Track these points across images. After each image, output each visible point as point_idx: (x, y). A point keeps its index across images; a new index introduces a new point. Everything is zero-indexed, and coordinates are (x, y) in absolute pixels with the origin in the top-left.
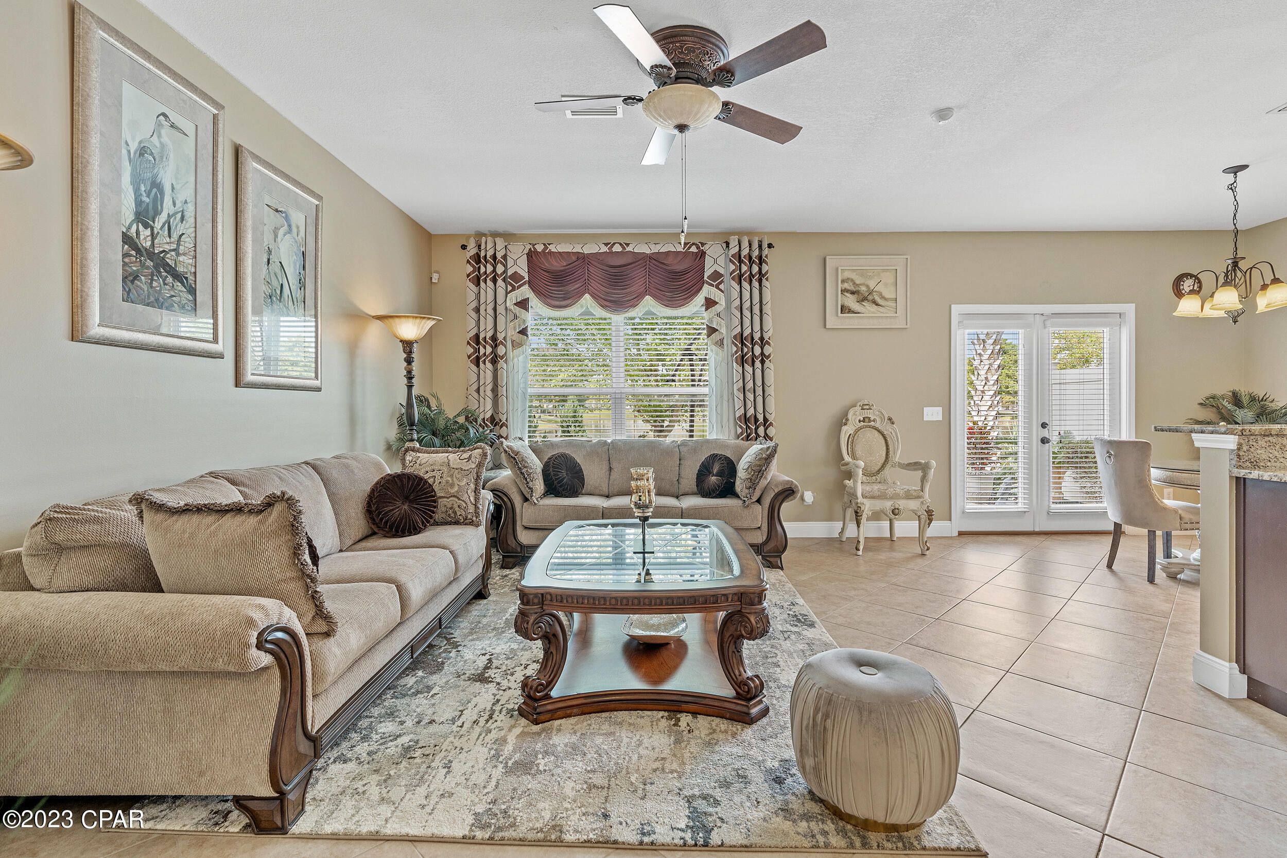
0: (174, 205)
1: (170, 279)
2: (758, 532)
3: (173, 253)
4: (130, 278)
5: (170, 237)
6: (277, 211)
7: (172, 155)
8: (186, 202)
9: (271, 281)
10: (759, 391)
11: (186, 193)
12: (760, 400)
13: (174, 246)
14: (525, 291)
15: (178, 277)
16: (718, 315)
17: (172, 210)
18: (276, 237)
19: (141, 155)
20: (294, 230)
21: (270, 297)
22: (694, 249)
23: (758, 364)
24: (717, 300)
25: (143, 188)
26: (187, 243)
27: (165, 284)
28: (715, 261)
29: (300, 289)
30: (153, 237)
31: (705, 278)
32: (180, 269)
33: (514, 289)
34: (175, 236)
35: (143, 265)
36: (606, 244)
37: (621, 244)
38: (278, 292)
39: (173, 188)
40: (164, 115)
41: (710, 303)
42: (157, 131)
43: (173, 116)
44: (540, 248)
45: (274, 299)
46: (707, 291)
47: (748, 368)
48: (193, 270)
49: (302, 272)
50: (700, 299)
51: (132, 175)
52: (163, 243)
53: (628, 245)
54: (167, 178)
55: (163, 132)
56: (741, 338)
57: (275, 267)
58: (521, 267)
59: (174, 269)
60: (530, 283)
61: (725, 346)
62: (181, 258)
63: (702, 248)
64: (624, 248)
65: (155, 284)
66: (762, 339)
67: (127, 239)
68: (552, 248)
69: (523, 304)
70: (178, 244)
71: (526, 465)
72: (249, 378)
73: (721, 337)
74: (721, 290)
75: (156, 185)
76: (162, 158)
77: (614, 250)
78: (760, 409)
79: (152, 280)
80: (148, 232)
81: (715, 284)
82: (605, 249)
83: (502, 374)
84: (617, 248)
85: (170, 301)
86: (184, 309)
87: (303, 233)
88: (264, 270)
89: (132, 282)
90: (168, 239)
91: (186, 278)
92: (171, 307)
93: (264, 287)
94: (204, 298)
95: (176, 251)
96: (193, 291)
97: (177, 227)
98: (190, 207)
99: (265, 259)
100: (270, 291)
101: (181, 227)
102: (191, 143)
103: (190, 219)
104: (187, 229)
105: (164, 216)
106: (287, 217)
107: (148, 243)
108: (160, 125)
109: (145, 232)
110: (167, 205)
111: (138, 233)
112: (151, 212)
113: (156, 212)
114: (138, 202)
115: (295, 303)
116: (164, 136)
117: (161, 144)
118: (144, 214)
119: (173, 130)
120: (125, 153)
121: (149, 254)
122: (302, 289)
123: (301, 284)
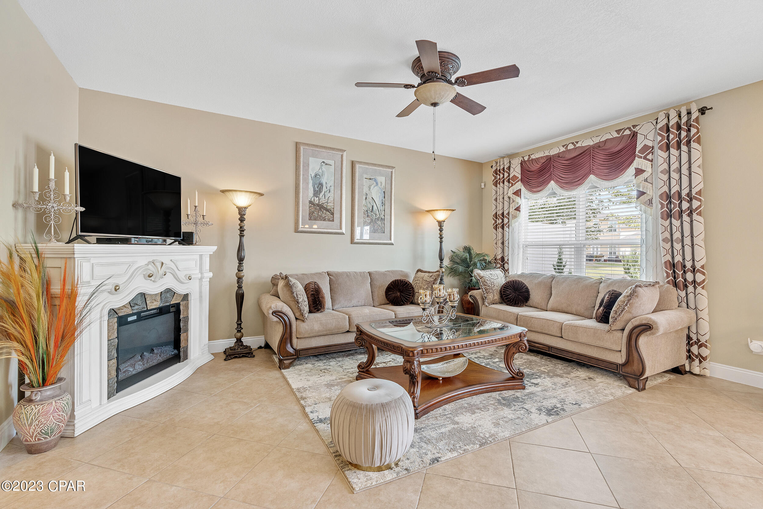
0: (327, 188)
1: (325, 211)
2: (618, 354)
3: (326, 203)
4: (311, 214)
5: (325, 198)
6: (370, 179)
7: (326, 175)
8: (331, 186)
9: (367, 205)
10: (687, 241)
11: (331, 183)
12: (688, 249)
13: (326, 201)
14: (519, 185)
15: (327, 210)
16: (646, 180)
17: (326, 190)
18: (370, 188)
19: (316, 176)
20: (379, 184)
21: (367, 211)
22: (627, 132)
23: (685, 218)
24: (643, 169)
25: (316, 186)
26: (331, 199)
27: (323, 213)
28: (646, 137)
30: (319, 200)
31: (637, 153)
32: (329, 208)
33: (512, 185)
34: (327, 198)
35: (316, 209)
36: (563, 146)
37: (573, 143)
38: (371, 209)
39: (326, 183)
40: (323, 162)
41: (639, 172)
42: (321, 168)
43: (326, 161)
44: (526, 158)
45: (369, 211)
46: (638, 163)
47: (676, 223)
48: (333, 207)
49: (383, 199)
50: (631, 170)
51: (313, 183)
52: (323, 201)
53: (577, 142)
54: (324, 181)
55: (323, 167)
56: (668, 197)
57: (369, 199)
58: (516, 171)
59: (326, 208)
60: (522, 180)
61: (654, 205)
62: (329, 204)
63: (634, 130)
64: (575, 145)
65: (319, 214)
66: (689, 195)
67: (311, 202)
68: (533, 157)
69: (518, 193)
70: (328, 200)
71: (486, 284)
72: (356, 241)
73: (650, 197)
74: (648, 160)
75: (321, 185)
76: (322, 175)
77: (569, 148)
78: (688, 257)
79: (318, 213)
80: (318, 199)
81: (643, 156)
82: (563, 149)
83: (506, 234)
84: (571, 147)
85: (324, 218)
86: (329, 220)
87: (384, 184)
88: (364, 202)
89: (312, 214)
90: (324, 199)
91: (331, 210)
92: (325, 220)
93: (364, 208)
94: (337, 216)
95: (327, 202)
96: (333, 214)
97: (328, 195)
98: (333, 187)
99: (364, 198)
100: (366, 209)
101: (329, 195)
102: (333, 167)
103: (332, 191)
104: (331, 194)
105: (323, 192)
106: (375, 180)
107: (318, 202)
108: (322, 165)
109: (317, 199)
110: (324, 189)
111: (314, 200)
112: (319, 192)
113: (320, 192)
114: (314, 190)
115: (380, 212)
116: (324, 169)
117: (322, 171)
118: (316, 193)
119: (326, 166)
120: (310, 178)
121: (318, 205)
122: (383, 206)
123: (383, 204)
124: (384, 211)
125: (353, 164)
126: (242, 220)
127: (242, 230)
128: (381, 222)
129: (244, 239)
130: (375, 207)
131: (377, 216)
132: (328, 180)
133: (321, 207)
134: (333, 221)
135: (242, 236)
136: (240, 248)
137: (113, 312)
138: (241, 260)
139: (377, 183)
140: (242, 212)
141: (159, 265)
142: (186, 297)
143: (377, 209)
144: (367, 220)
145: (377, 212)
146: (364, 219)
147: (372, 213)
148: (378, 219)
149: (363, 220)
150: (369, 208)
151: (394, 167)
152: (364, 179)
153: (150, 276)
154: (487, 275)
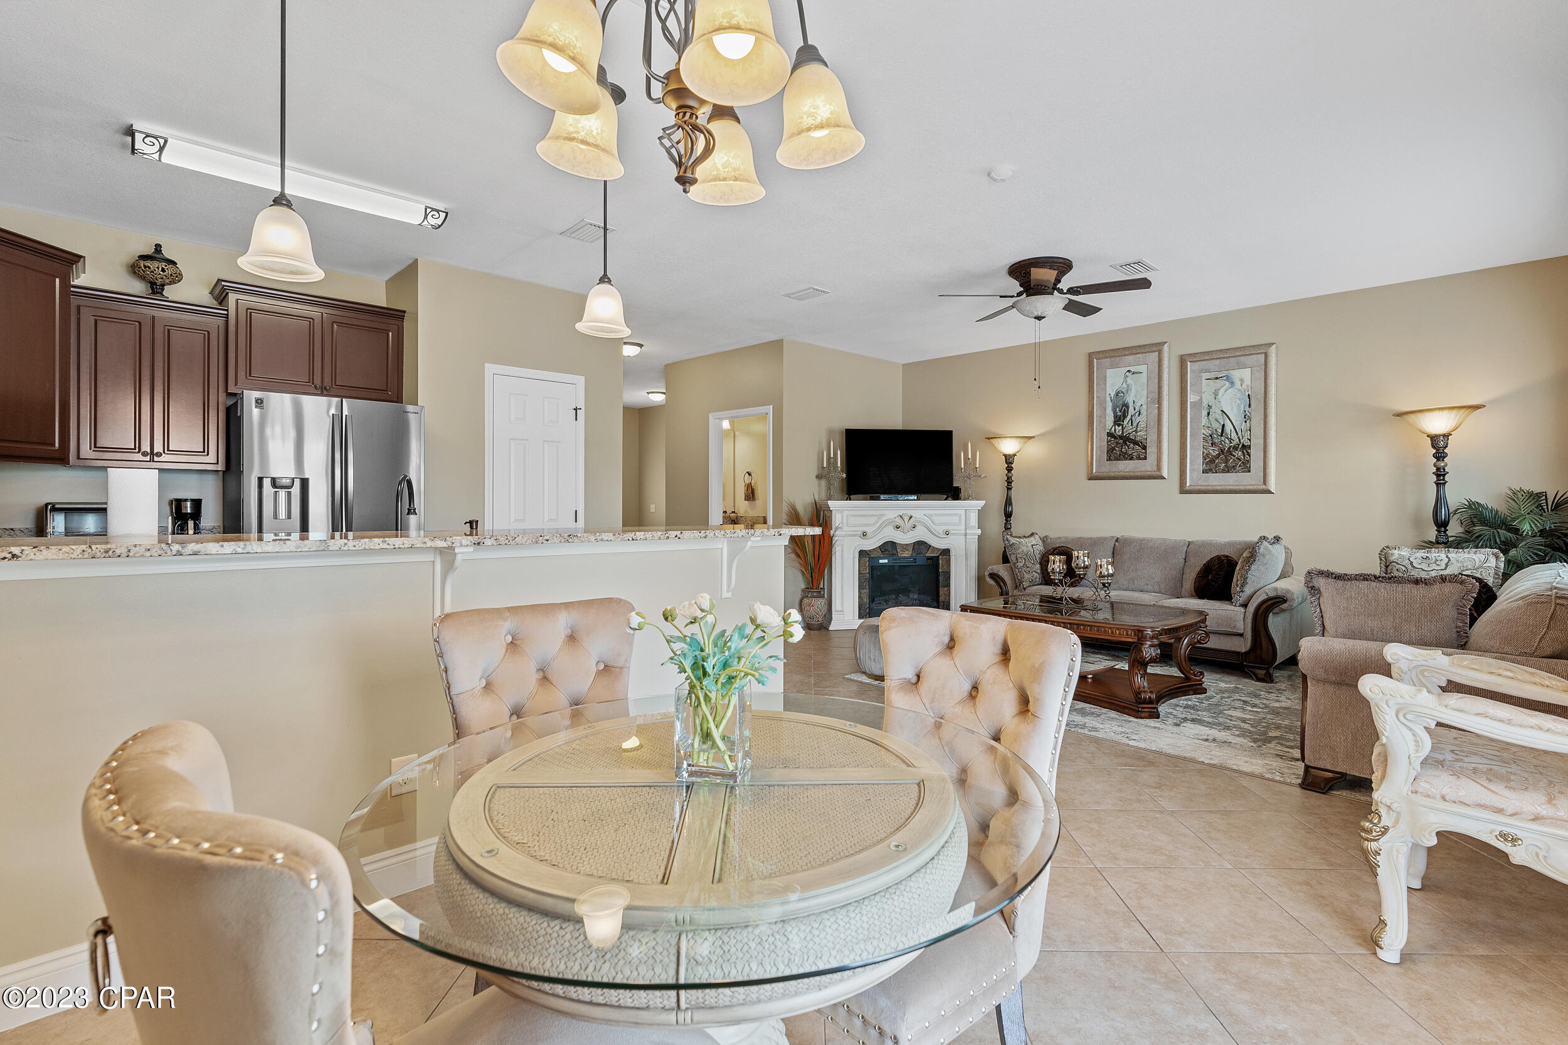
0: (1135, 410)
1: (1132, 445)
4: (1110, 451)
5: (1132, 425)
6: (1217, 378)
7: (1133, 389)
8: (1142, 405)
9: (1211, 425)
15: (1136, 443)
17: (1134, 412)
19: (1117, 395)
20: (1238, 383)
21: (1211, 436)
25: (1118, 409)
26: (1142, 425)
27: (1128, 448)
29: (1246, 422)
30: (1123, 429)
32: (1138, 439)
34: (1135, 424)
35: (1117, 443)
38: (1220, 431)
39: (1134, 402)
40: (1129, 371)
42: (1125, 382)
43: (1132, 369)
45: (1215, 436)
48: (1146, 437)
49: (1247, 409)
51: (1113, 407)
52: (1129, 429)
54: (1129, 400)
55: (1128, 379)
59: (1135, 440)
62: (1138, 434)
65: (1123, 450)
67: (1110, 434)
70: (1137, 429)
75: (1126, 406)
76: (1128, 391)
79: (1122, 448)
80: (1121, 427)
85: (1132, 456)
86: (1139, 458)
87: (1247, 381)
88: (1204, 421)
89: (1112, 452)
90: (1131, 427)
91: (1141, 443)
92: (1131, 459)
93: (1203, 431)
94: (1151, 450)
95: (1136, 431)
96: (1145, 448)
97: (1137, 419)
98: (1144, 407)
99: (1205, 413)
101: (1139, 419)
102: (1145, 375)
103: (1144, 412)
104: (1143, 418)
105: (1129, 417)
106: (1228, 378)
107: (1120, 433)
108: (1126, 377)
109: (1119, 428)
110: (1131, 411)
111: (1115, 430)
112: (1122, 418)
113: (1125, 417)
114: (1116, 416)
115: (1240, 433)
116: (1129, 381)
117: (1128, 386)
118: (1118, 421)
119: (1135, 375)
120: (1108, 399)
121: (1121, 437)
122: (1248, 422)
123: (1247, 418)
124: (1250, 430)
125: (1183, 361)
126: (1009, 469)
127: (1009, 481)
128: (1243, 452)
129: (1013, 493)
130: (1229, 427)
131: (1235, 442)
132: (1138, 397)
133: (1126, 439)
134: (1145, 458)
135: (1009, 489)
136: (1008, 502)
137: (862, 553)
138: (1008, 515)
139: (1232, 383)
140: (1009, 460)
141: (906, 519)
142: (946, 552)
143: (1233, 430)
144: (1211, 451)
145: (1234, 435)
146: (1205, 451)
147: (1223, 438)
148: (1236, 448)
149: (1203, 453)
150: (1216, 430)
151: (1271, 344)
152: (1204, 382)
153: (898, 527)
154: (1409, 559)
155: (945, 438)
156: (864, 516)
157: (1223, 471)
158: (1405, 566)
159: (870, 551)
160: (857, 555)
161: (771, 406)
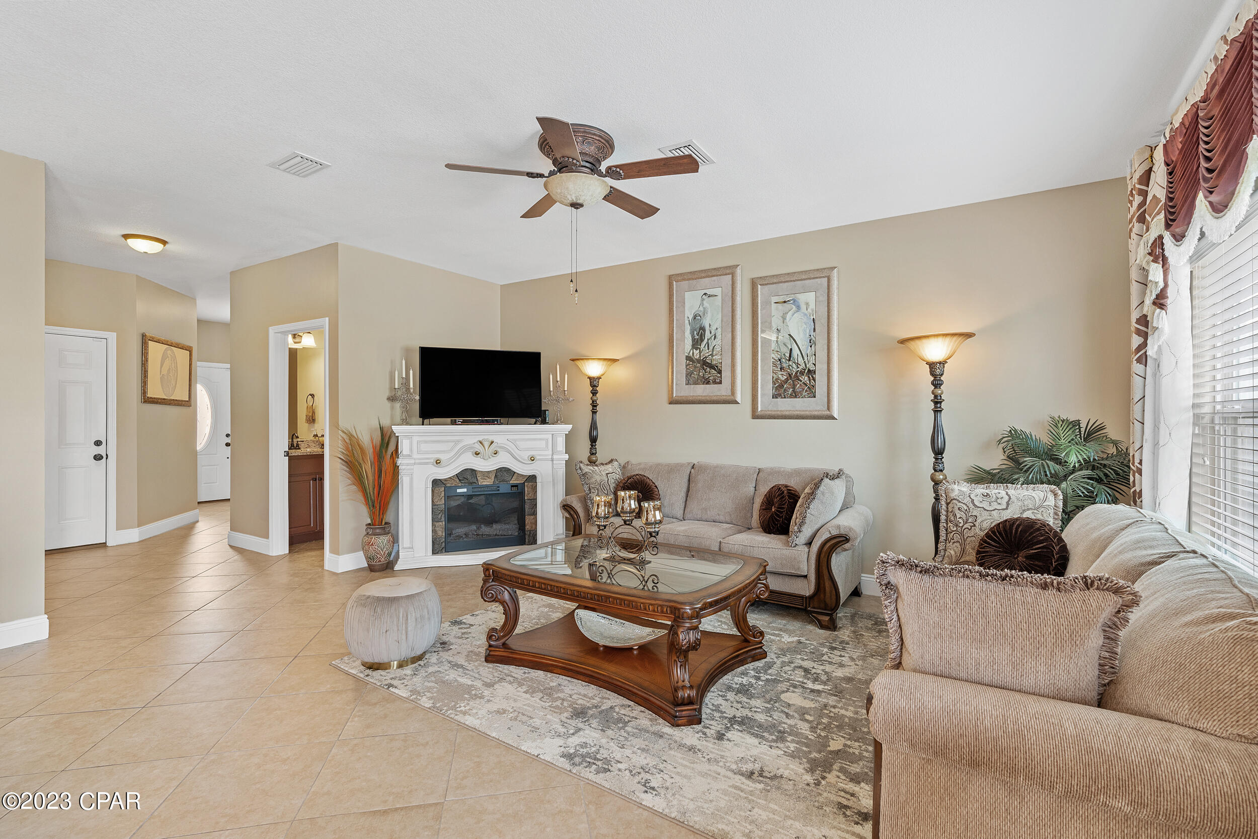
0: (711, 333)
1: (708, 369)
3: (710, 357)
5: (708, 349)
6: (785, 302)
7: (709, 311)
8: (717, 329)
9: (780, 350)
11: (717, 324)
13: (711, 353)
15: (712, 367)
17: (710, 336)
18: (784, 319)
19: (695, 318)
20: (803, 307)
21: (780, 360)
25: (695, 333)
26: (718, 349)
27: (705, 372)
29: (811, 347)
30: (700, 353)
32: (714, 363)
33: (1147, 230)
34: (711, 348)
35: (695, 367)
38: (788, 355)
39: (710, 325)
40: (705, 294)
42: (701, 305)
43: (709, 292)
44: (1169, 133)
45: (784, 360)
48: (721, 361)
49: (812, 333)
51: (691, 330)
52: (706, 352)
54: (706, 323)
55: (704, 302)
57: (784, 337)
58: (1157, 182)
59: (711, 364)
62: (714, 358)
65: (701, 374)
67: (688, 358)
68: (1175, 123)
70: (713, 353)
72: (759, 413)
75: (703, 329)
76: (704, 314)
79: (699, 372)
80: (698, 351)
82: (1212, 70)
85: (708, 380)
86: (715, 382)
87: (812, 305)
88: (774, 345)
89: (690, 376)
90: (707, 351)
91: (717, 366)
92: (708, 383)
93: (773, 355)
94: (726, 374)
95: (712, 355)
96: (720, 372)
97: (713, 343)
98: (719, 330)
99: (774, 337)
100: (779, 356)
101: (714, 343)
102: (719, 298)
103: (719, 336)
104: (718, 342)
105: (706, 340)
106: (795, 302)
107: (698, 356)
108: (703, 300)
109: (696, 352)
110: (707, 335)
111: (693, 354)
112: (699, 341)
113: (702, 340)
114: (693, 339)
115: (806, 358)
116: (706, 304)
117: (704, 308)
118: (696, 344)
119: (711, 298)
120: (687, 322)
121: (698, 361)
122: (813, 346)
123: (812, 343)
124: (815, 355)
125: (754, 284)
126: (594, 393)
127: (594, 405)
128: (809, 377)
129: (598, 416)
130: (796, 352)
131: (801, 367)
132: (713, 321)
133: (706, 364)
134: (720, 383)
135: (594, 412)
136: (594, 426)
138: (593, 440)
139: (798, 307)
140: (594, 383)
141: (486, 444)
142: (532, 478)
143: (800, 354)
144: (780, 376)
145: (800, 359)
146: (775, 375)
147: (791, 363)
148: (802, 373)
149: (773, 377)
150: (784, 354)
151: (833, 268)
152: (774, 306)
153: (477, 454)
154: (969, 496)
155: (533, 360)
156: (438, 442)
157: (791, 396)
158: (966, 505)
159: (446, 480)
160: (430, 485)
161: (327, 319)
